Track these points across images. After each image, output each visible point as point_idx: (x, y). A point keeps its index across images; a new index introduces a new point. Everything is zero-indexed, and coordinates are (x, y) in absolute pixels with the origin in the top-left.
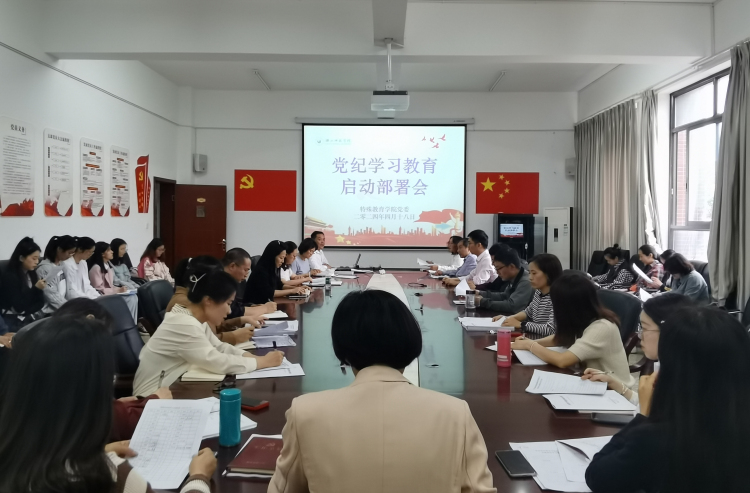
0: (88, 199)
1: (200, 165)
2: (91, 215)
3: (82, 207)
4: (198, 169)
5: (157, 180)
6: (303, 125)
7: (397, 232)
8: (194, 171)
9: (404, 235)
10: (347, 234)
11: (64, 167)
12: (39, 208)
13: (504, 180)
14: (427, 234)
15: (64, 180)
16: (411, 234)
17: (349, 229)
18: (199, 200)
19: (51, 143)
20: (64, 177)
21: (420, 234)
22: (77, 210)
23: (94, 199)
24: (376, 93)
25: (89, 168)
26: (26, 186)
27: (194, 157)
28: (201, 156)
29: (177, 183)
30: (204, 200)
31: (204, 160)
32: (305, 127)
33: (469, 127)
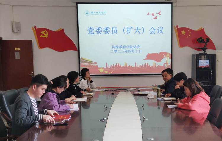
4: (15, 31)
6: (77, 3)
7: (133, 66)
8: (13, 32)
9: (138, 67)
10: (105, 67)
14: (151, 66)
16: (142, 66)
17: (107, 64)
18: (16, 49)
21: (147, 66)
27: (12, 23)
28: (16, 22)
29: (3, 39)
30: (19, 49)
31: (18, 25)
32: (78, 5)
33: (174, 4)
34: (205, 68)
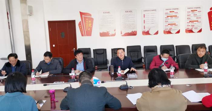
0: (169, 28)
2: (171, 33)
3: (164, 31)
11: (153, 19)
12: (139, 33)
15: (152, 23)
19: (145, 13)
20: (152, 22)
22: (161, 32)
23: (173, 28)
25: (169, 17)
26: (133, 27)
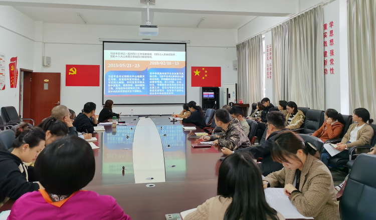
1: (47, 62)
4: (45, 64)
5: (21, 70)
6: (103, 42)
8: (44, 65)
13: (205, 70)
18: (45, 81)
24: (141, 26)
27: (43, 58)
28: (47, 57)
29: (34, 72)
30: (48, 81)
31: (49, 60)
32: (105, 43)
33: (187, 44)
34: (211, 99)
